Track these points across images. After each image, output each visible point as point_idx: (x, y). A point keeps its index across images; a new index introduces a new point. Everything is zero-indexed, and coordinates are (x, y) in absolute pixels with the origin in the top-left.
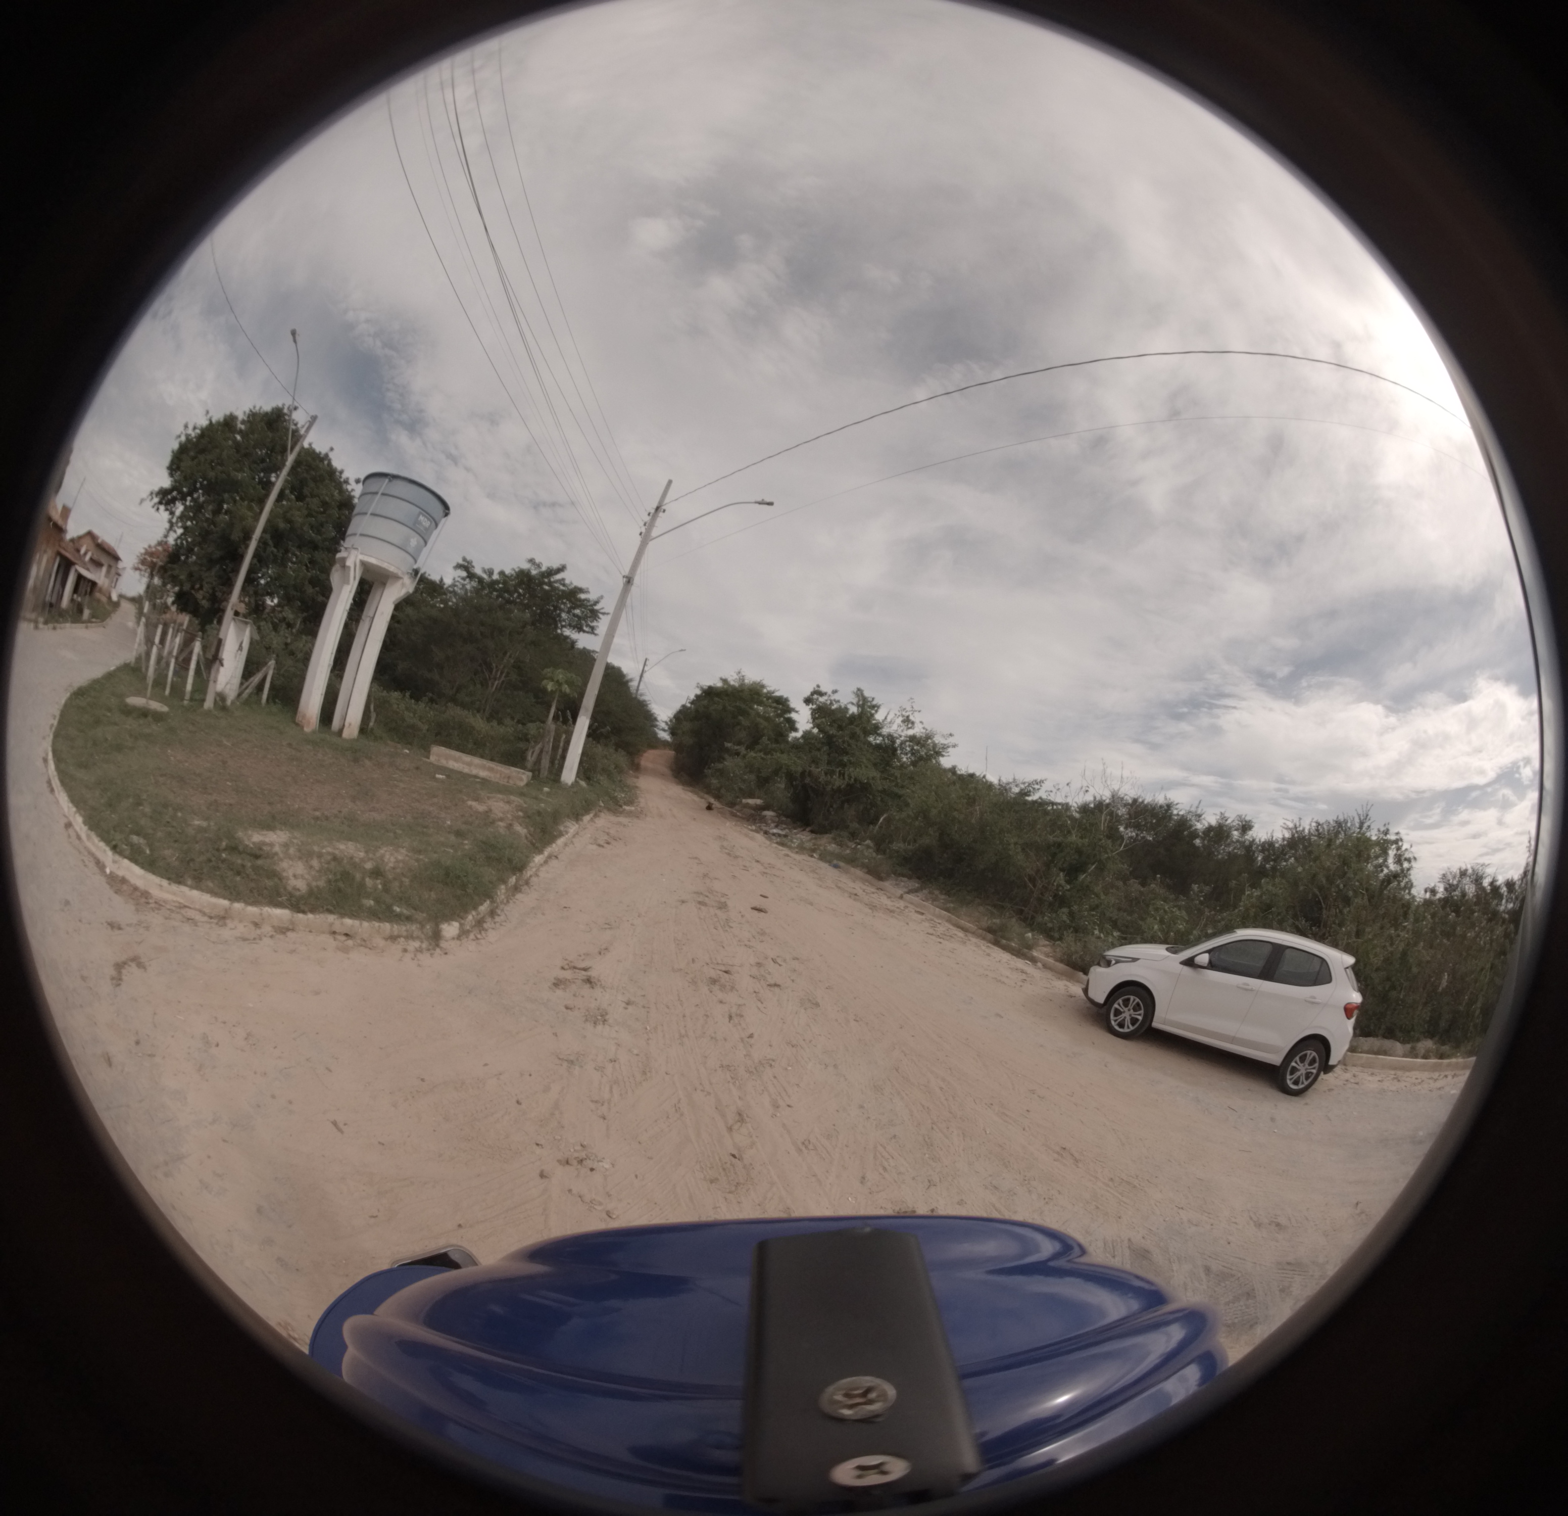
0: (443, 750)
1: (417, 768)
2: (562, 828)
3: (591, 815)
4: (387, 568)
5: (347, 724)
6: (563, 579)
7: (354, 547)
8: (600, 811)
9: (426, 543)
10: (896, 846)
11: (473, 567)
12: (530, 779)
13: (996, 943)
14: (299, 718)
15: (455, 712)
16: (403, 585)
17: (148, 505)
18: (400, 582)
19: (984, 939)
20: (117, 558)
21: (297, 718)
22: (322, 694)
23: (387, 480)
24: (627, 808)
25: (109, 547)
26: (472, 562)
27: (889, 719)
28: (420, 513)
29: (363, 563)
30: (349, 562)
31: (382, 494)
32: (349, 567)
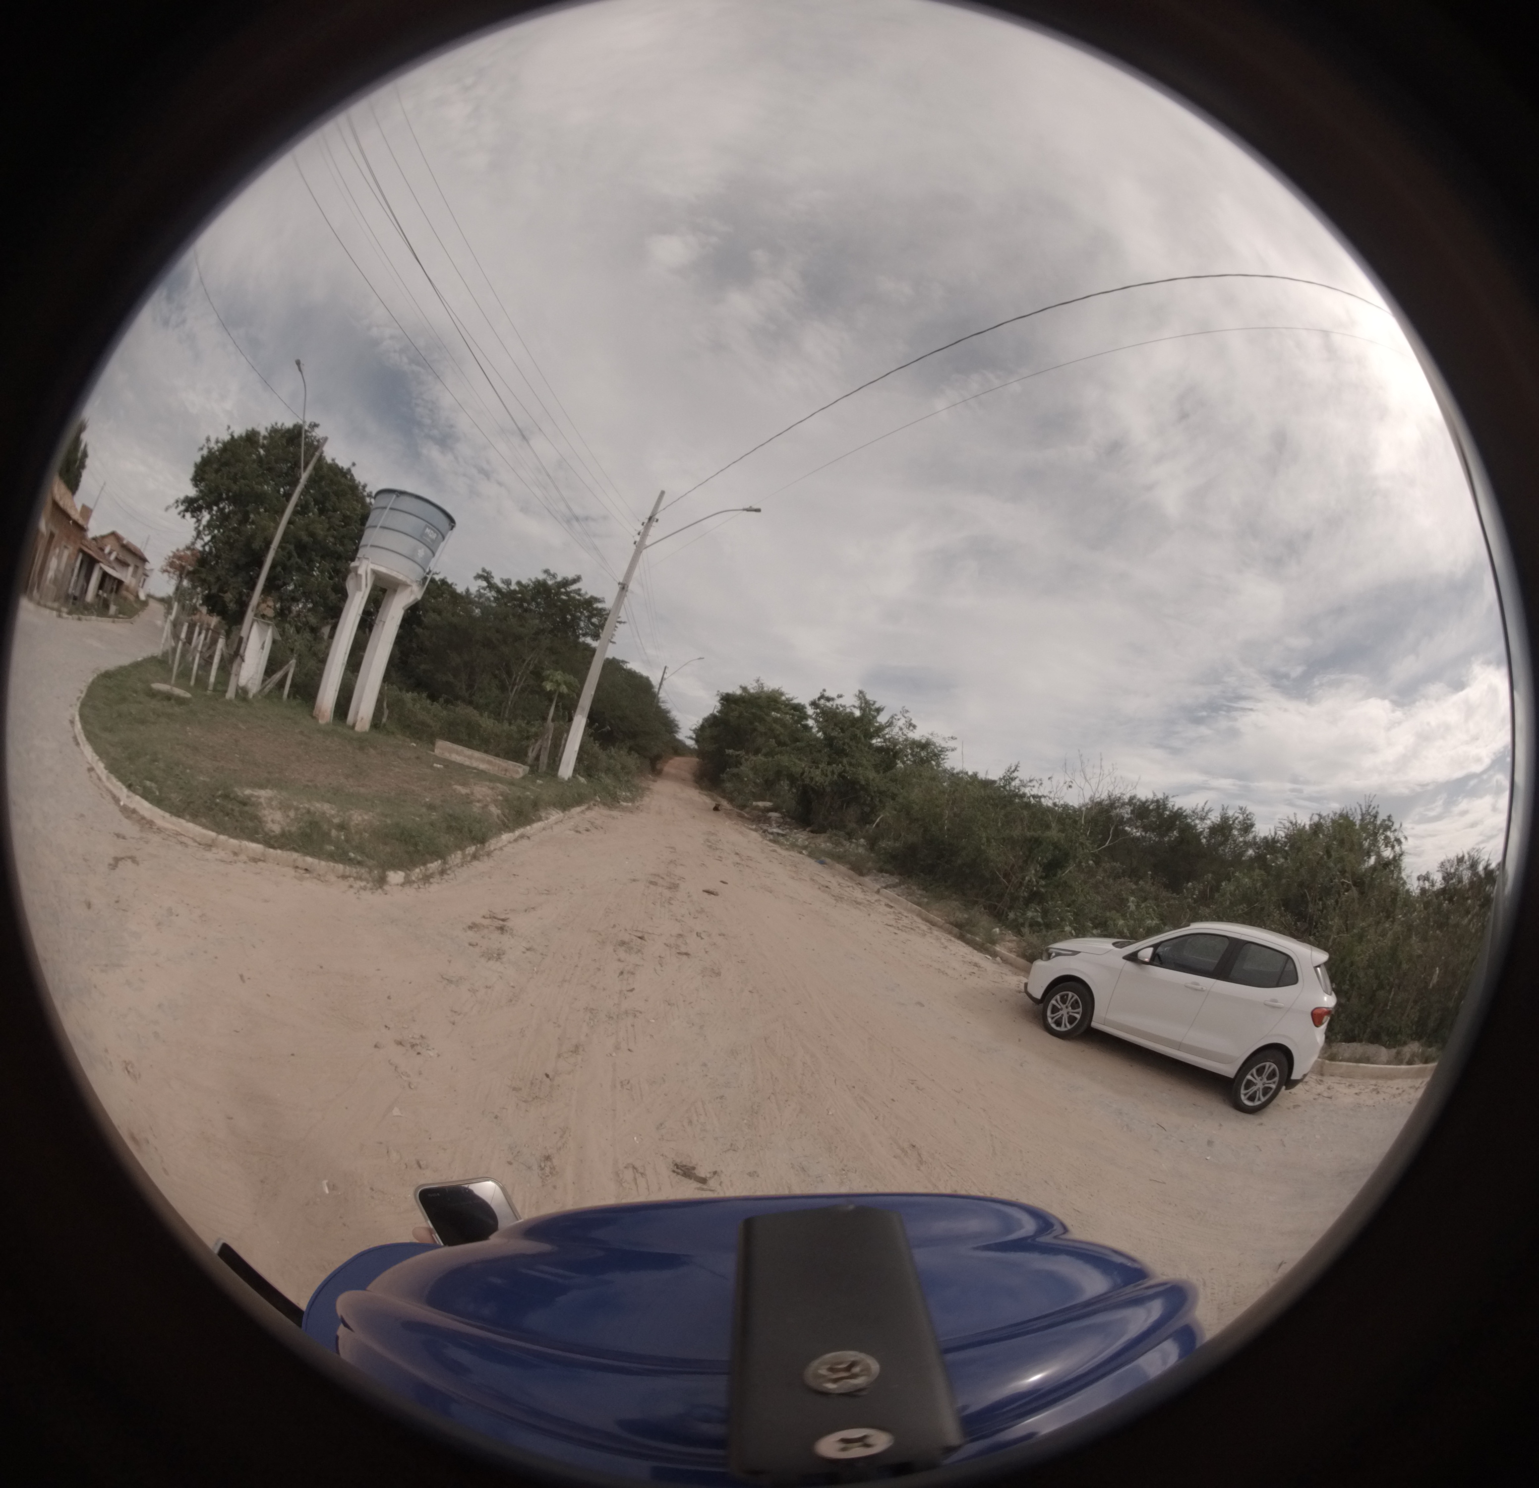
0: (449, 744)
1: (418, 758)
2: (543, 815)
3: (583, 808)
4: (396, 576)
5: (359, 718)
6: (580, 590)
7: (365, 557)
8: (594, 805)
9: (434, 554)
10: (883, 844)
11: (493, 577)
12: (527, 772)
13: (960, 937)
14: (315, 712)
15: (464, 711)
16: (412, 592)
17: (174, 512)
18: (409, 589)
20: (144, 560)
21: (314, 712)
22: (336, 691)
23: (394, 496)
24: (625, 804)
25: (135, 548)
26: (491, 573)
28: (426, 527)
29: (374, 572)
30: (361, 571)
31: (390, 509)
32: (361, 576)
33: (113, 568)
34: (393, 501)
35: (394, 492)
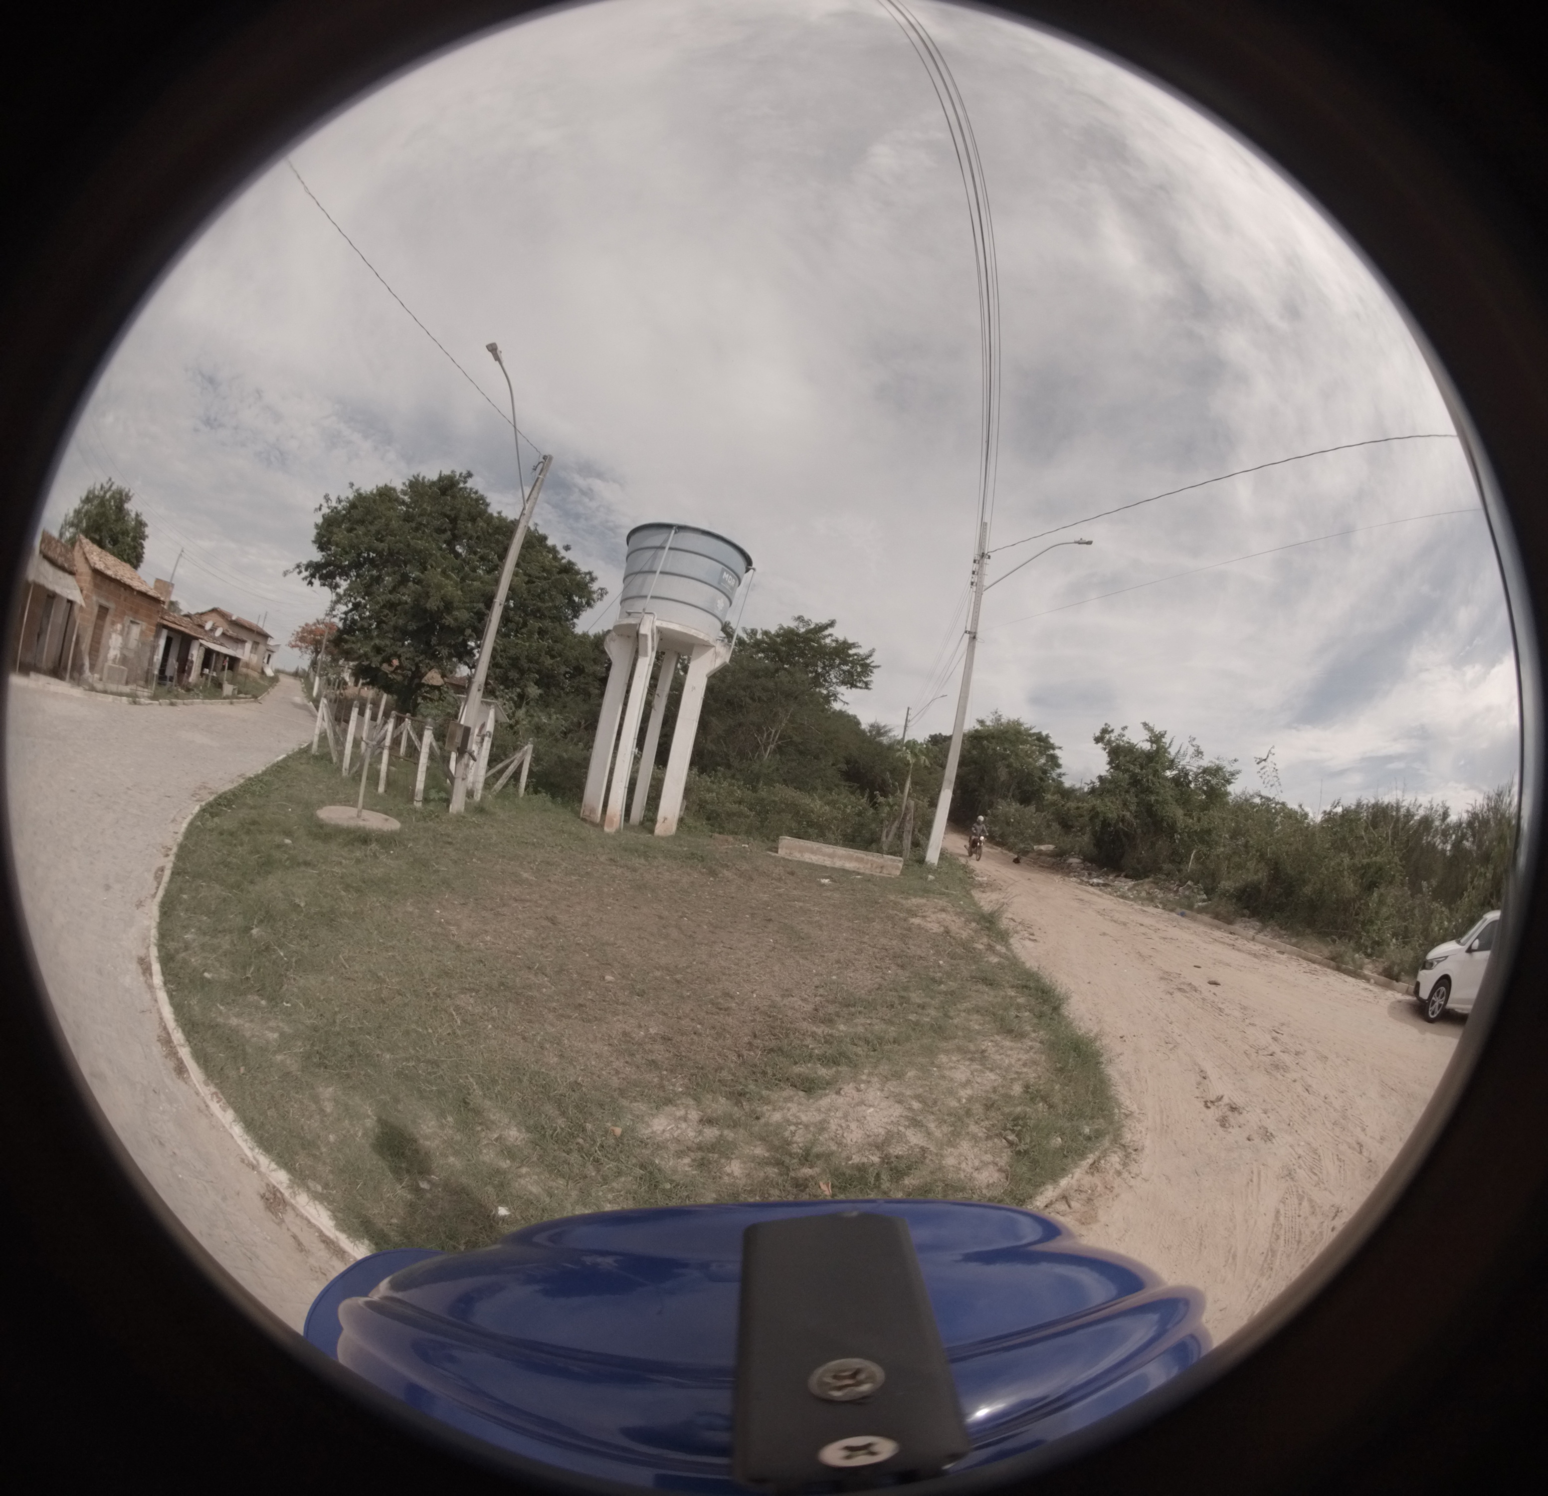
0: (792, 841)
1: (789, 872)
4: (692, 634)
6: (832, 635)
7: (650, 614)
12: (903, 865)
13: (1339, 969)
14: (584, 812)
16: (717, 655)
18: (713, 651)
19: (1329, 967)
20: (265, 636)
22: (625, 787)
25: (249, 623)
27: (1181, 752)
28: (723, 572)
29: (660, 631)
30: (645, 629)
31: (670, 549)
32: (645, 636)
33: (221, 645)
34: (672, 539)
35: (669, 526)
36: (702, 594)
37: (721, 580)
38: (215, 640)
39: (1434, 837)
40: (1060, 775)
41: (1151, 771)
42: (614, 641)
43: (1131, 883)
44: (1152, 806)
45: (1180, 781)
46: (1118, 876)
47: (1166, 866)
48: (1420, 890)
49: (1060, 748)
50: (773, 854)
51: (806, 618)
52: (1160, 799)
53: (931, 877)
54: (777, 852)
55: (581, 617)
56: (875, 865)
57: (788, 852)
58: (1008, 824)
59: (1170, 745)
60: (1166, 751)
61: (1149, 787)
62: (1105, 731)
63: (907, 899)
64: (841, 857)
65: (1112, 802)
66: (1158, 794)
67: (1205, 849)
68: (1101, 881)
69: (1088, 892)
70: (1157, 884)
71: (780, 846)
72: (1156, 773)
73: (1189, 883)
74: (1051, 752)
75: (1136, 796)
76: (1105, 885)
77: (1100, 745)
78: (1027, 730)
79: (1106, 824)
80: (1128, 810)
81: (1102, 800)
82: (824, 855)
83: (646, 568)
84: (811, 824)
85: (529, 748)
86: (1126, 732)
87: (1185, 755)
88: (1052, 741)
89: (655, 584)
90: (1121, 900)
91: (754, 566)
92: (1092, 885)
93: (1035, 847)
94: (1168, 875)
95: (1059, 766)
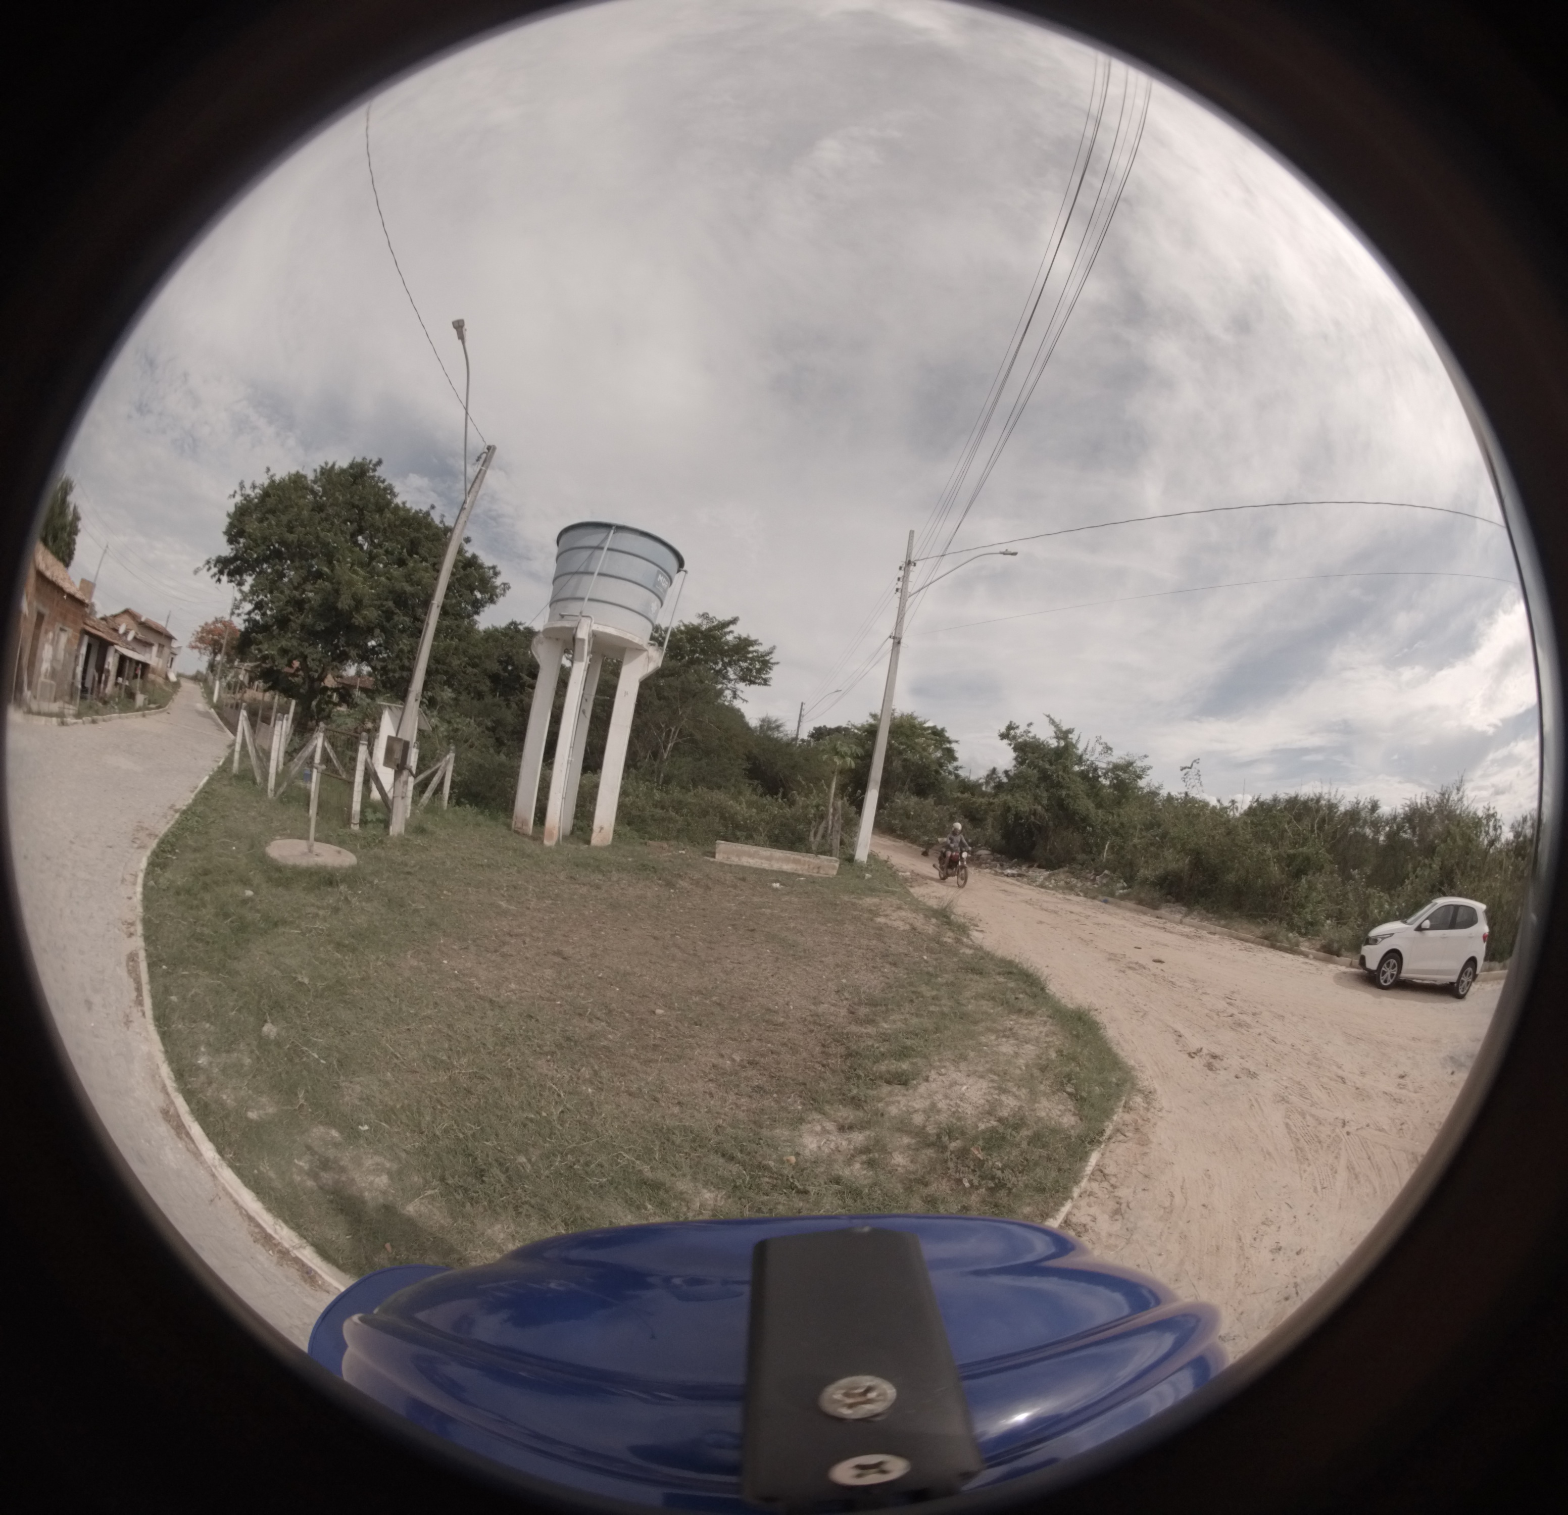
0: (731, 845)
4: (629, 638)
7: (584, 614)
12: (840, 865)
13: (1273, 946)
16: (649, 659)
17: (206, 576)
18: (645, 654)
19: (1262, 945)
20: (170, 638)
21: (513, 824)
25: (157, 625)
27: (1089, 749)
28: (658, 573)
29: (595, 634)
30: (583, 634)
31: (609, 549)
32: (583, 640)
33: (133, 650)
34: (612, 539)
35: (607, 526)
36: (637, 597)
37: (656, 583)
38: (127, 645)
39: (1363, 827)
40: (956, 768)
41: (1060, 767)
42: (542, 643)
43: (1047, 873)
44: (1063, 800)
45: (1090, 778)
46: (1030, 867)
47: (1081, 857)
48: (1351, 877)
49: (957, 742)
50: (712, 860)
51: (711, 616)
52: (1072, 794)
53: (868, 876)
54: (714, 857)
55: (482, 614)
56: (812, 866)
57: (726, 856)
58: (908, 817)
59: (1078, 741)
60: (1074, 746)
61: (1059, 782)
62: (1010, 727)
63: (860, 899)
64: (778, 860)
65: (1023, 797)
66: (1069, 788)
67: (1119, 840)
68: (1014, 872)
69: (1007, 883)
70: (1073, 873)
71: (717, 850)
72: (1066, 769)
73: (1106, 872)
74: (948, 745)
75: (1047, 791)
76: (1020, 875)
77: (1006, 741)
78: (921, 724)
79: (1018, 816)
80: (1040, 803)
81: (1013, 795)
82: (761, 858)
83: (582, 569)
84: (737, 826)
85: (451, 756)
86: (1032, 729)
87: (1093, 750)
88: (947, 734)
89: (592, 586)
90: (1043, 890)
91: (685, 568)
92: (1007, 876)
93: (940, 839)
94: (1082, 864)
95: (955, 759)
